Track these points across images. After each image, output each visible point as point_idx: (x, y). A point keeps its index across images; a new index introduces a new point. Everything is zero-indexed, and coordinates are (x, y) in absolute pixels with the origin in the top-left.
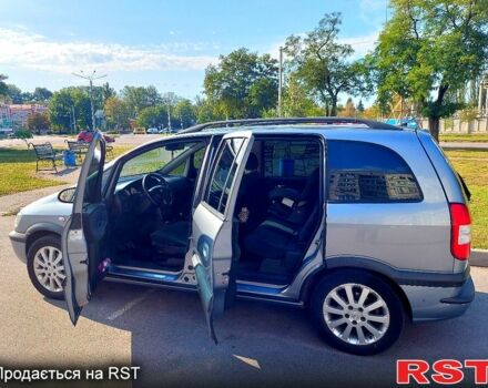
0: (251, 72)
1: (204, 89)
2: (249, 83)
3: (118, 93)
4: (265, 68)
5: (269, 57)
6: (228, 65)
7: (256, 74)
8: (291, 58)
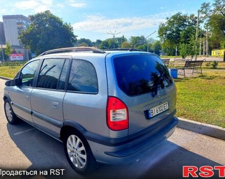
0: (183, 25)
1: (158, 35)
2: (180, 30)
3: (128, 40)
4: (191, 22)
5: (194, 15)
6: (171, 22)
7: (186, 25)
8: (204, 15)
